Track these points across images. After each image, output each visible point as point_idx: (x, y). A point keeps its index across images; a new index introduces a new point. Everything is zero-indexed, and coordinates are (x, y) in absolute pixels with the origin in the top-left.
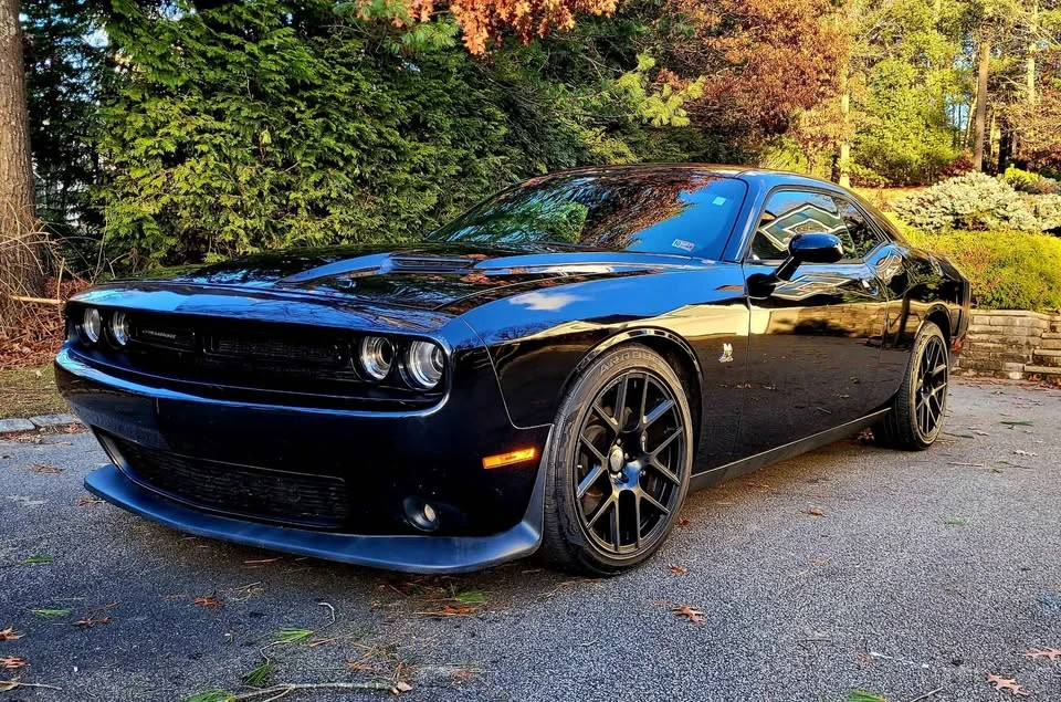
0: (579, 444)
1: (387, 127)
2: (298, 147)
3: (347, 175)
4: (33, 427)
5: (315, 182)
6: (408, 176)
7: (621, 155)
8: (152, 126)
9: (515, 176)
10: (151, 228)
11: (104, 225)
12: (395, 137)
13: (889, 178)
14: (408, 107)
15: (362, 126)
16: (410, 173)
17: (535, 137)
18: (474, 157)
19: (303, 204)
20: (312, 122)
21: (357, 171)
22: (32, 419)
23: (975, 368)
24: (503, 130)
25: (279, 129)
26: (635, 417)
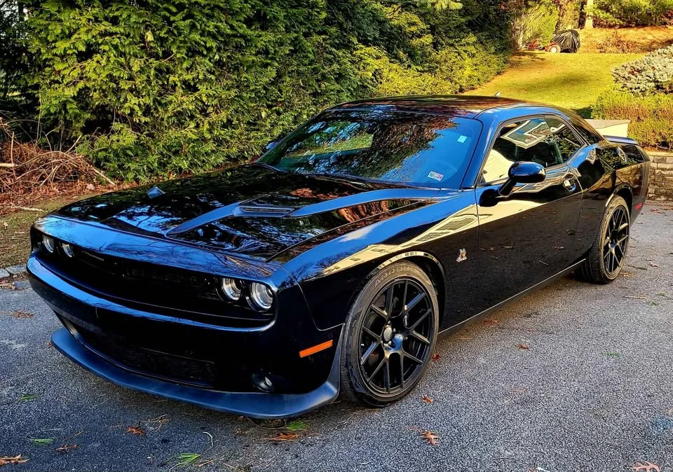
0: (362, 332)
1: (237, 21)
2: (173, 42)
3: (210, 60)
4: (8, 275)
5: (187, 68)
6: (254, 58)
7: (414, 24)
8: (67, 32)
9: (333, 50)
10: (73, 108)
11: (40, 105)
12: (243, 29)
13: (623, 21)
14: (252, 5)
15: (219, 24)
16: (256, 55)
17: (348, 17)
18: (302, 38)
19: (179, 84)
20: (182, 24)
21: (217, 57)
22: (7, 269)
23: (666, 195)
24: (324, 15)
25: (158, 30)
26: (399, 306)
